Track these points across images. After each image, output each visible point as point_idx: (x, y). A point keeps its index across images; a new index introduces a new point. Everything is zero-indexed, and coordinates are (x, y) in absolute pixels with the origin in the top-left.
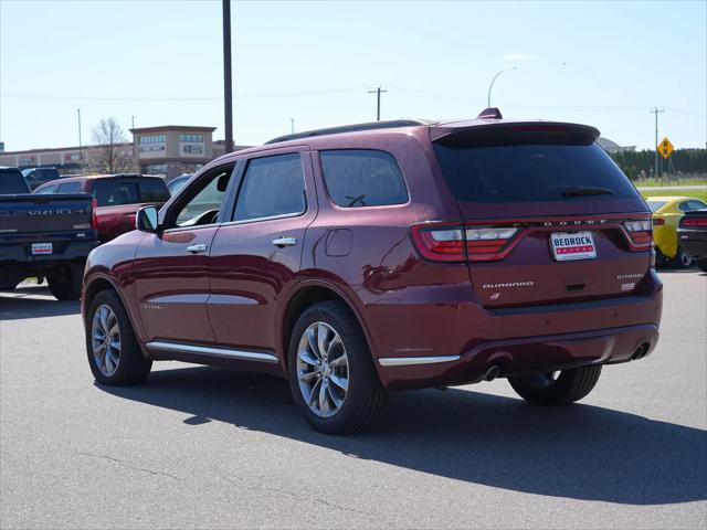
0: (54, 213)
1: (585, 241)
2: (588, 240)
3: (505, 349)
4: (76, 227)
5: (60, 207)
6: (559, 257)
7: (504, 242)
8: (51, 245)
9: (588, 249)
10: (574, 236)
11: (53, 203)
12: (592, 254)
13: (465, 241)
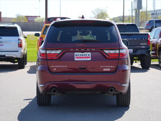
0: (133, 39)
1: (87, 55)
2: (89, 55)
3: (55, 84)
4: (141, 44)
5: (136, 37)
6: (76, 59)
7: (57, 54)
8: (132, 50)
9: (88, 58)
10: (84, 54)
11: (133, 36)
12: (90, 59)
13: (46, 53)
